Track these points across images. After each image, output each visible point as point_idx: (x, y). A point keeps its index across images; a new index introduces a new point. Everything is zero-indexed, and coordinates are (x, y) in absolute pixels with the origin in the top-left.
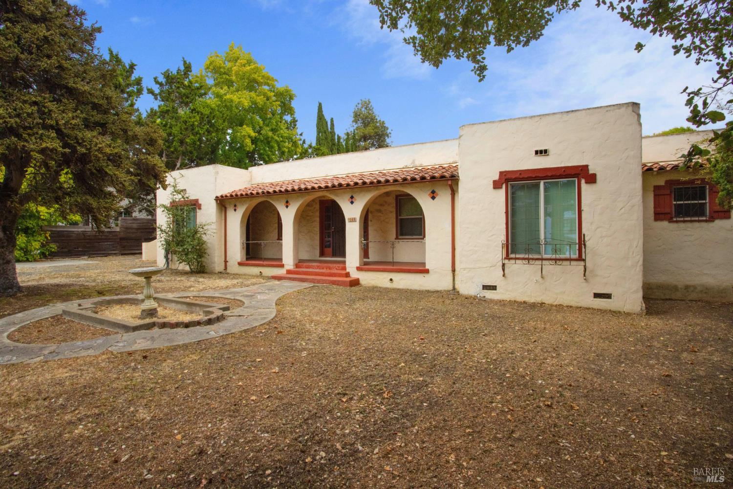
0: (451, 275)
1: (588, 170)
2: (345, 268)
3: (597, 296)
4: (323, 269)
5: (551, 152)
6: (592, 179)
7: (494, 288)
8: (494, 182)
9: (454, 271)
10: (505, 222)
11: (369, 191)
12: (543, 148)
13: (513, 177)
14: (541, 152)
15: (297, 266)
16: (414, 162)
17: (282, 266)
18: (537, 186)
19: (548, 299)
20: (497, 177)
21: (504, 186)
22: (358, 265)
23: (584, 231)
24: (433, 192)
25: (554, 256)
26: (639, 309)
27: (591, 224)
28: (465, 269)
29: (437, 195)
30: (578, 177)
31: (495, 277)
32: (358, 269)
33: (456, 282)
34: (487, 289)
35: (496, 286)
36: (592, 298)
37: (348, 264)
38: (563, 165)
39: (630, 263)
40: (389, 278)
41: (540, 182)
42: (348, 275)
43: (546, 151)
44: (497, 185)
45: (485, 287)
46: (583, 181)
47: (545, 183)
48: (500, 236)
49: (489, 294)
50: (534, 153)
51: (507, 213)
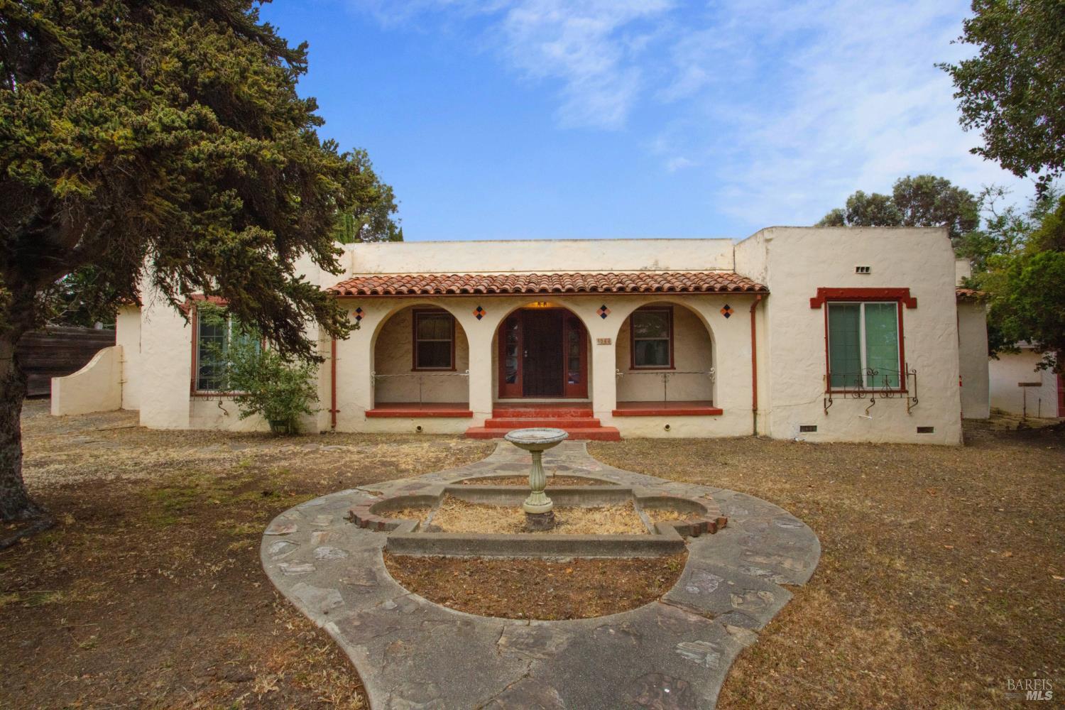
0: (752, 415)
1: (909, 293)
2: (591, 414)
3: (921, 430)
4: (548, 416)
5: (872, 271)
6: (913, 304)
7: (812, 429)
8: (812, 300)
9: (755, 410)
10: (825, 349)
11: (631, 301)
12: (865, 265)
13: (834, 296)
14: (863, 268)
15: (495, 415)
16: (656, 263)
17: (470, 415)
18: (857, 309)
19: (875, 438)
20: (815, 295)
21: (823, 306)
22: (615, 409)
23: (907, 360)
24: (727, 308)
25: (885, 389)
26: (958, 440)
27: (913, 351)
28: (778, 407)
29: (732, 311)
30: (899, 301)
31: (814, 415)
32: (615, 414)
33: (758, 425)
34: (805, 431)
35: (816, 427)
36: (916, 433)
37: (596, 408)
38: (884, 286)
39: (949, 393)
40: (665, 425)
41: (859, 304)
42: (597, 424)
43: (868, 269)
44: (815, 304)
45: (805, 429)
46: (904, 305)
47: (865, 305)
48: (819, 367)
49: (809, 437)
50: (855, 269)
51: (826, 338)
